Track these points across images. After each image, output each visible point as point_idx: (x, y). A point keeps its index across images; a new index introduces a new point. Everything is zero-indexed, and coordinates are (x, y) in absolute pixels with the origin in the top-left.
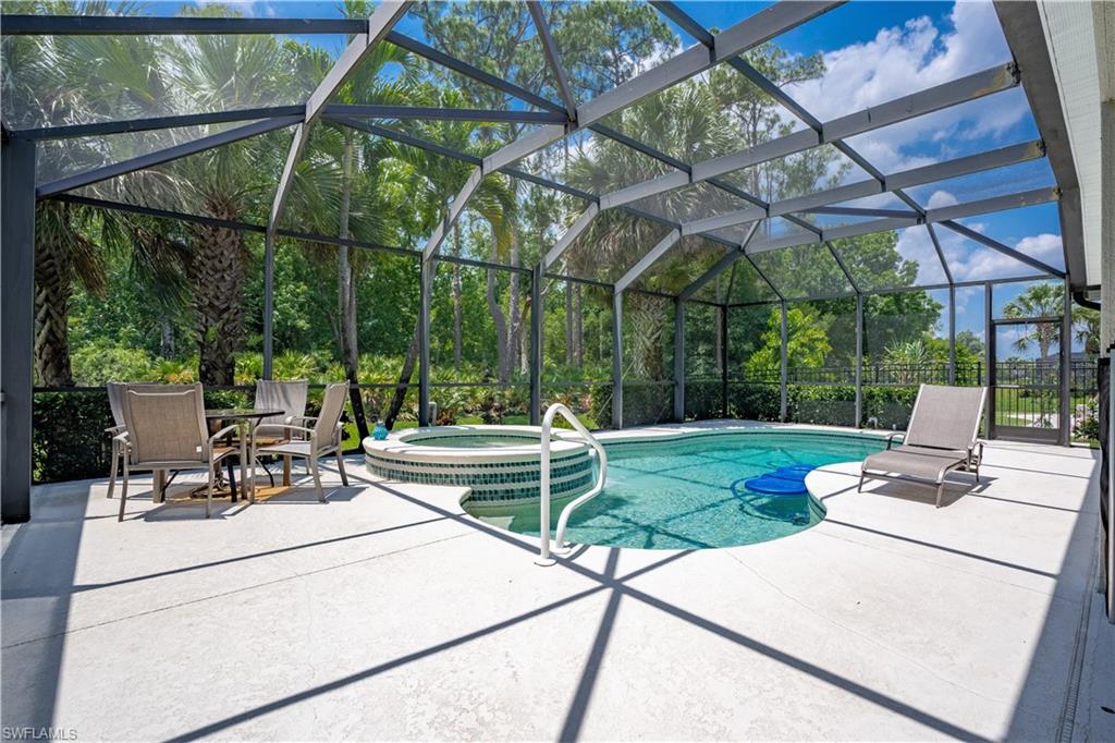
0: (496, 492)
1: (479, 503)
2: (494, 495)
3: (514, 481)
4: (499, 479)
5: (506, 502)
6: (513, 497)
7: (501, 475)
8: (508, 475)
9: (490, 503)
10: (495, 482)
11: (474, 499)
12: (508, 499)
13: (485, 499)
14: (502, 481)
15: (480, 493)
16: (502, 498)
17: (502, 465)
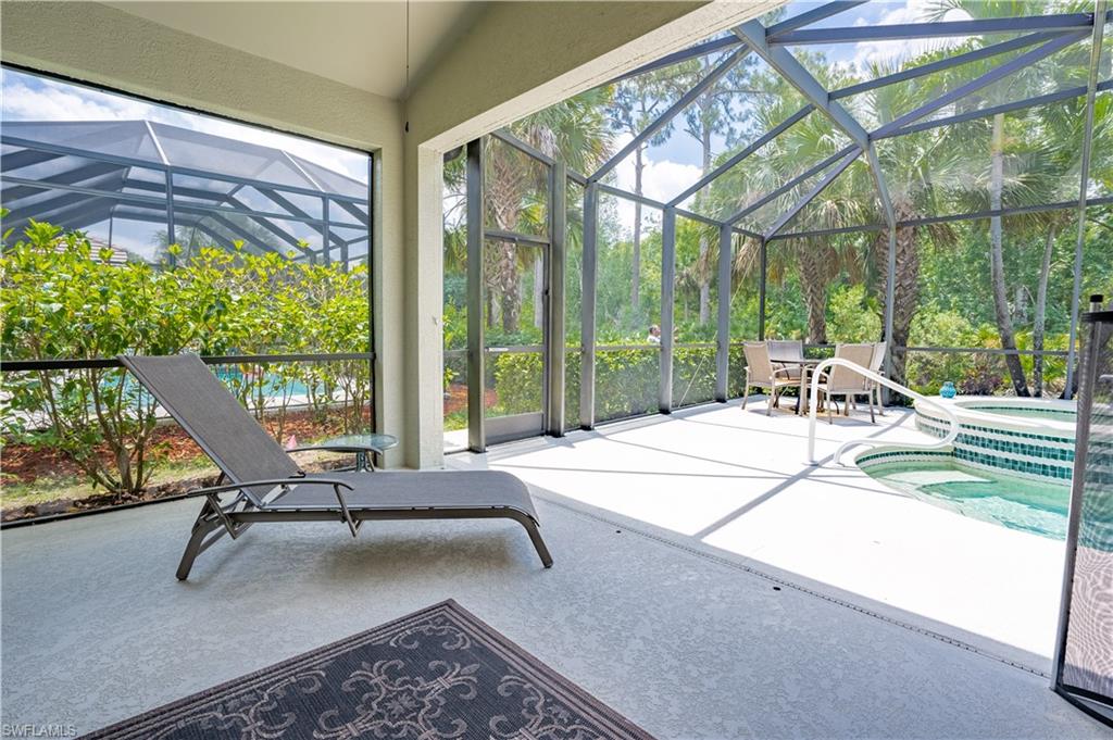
0: (976, 454)
1: (959, 460)
2: (974, 456)
3: (997, 448)
4: (980, 442)
5: (985, 466)
6: (994, 464)
7: (983, 439)
8: (990, 441)
9: (969, 463)
10: (977, 444)
11: (956, 455)
12: (989, 464)
13: (965, 458)
14: (983, 445)
15: (961, 451)
16: (983, 462)
17: (985, 430)
